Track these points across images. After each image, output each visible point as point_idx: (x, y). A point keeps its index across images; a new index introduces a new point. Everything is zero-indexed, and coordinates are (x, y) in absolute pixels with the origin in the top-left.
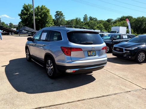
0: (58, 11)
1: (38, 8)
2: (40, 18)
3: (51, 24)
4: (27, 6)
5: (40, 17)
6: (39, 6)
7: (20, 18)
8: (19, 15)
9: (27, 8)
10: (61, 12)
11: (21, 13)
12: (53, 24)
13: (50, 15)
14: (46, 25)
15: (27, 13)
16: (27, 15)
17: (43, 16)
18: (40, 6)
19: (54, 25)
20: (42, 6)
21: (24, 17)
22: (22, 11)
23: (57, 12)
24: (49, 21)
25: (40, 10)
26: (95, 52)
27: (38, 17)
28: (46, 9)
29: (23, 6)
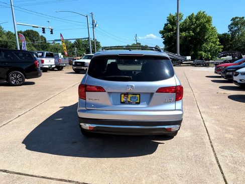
0: (236, 18)
1: (190, 18)
2: (193, 34)
3: (215, 43)
4: (174, 17)
5: (193, 32)
6: (193, 14)
7: (162, 37)
8: (161, 32)
9: (174, 20)
10: (243, 18)
11: (164, 29)
12: (218, 43)
13: (213, 26)
14: (204, 45)
15: (173, 28)
16: (173, 31)
17: (198, 30)
18: (195, 14)
19: (219, 45)
20: (199, 13)
21: (168, 36)
22: (166, 25)
23: (233, 19)
24: (208, 38)
25: (194, 20)
26: (138, 96)
27: (189, 33)
28: (205, 17)
29: (168, 17)
